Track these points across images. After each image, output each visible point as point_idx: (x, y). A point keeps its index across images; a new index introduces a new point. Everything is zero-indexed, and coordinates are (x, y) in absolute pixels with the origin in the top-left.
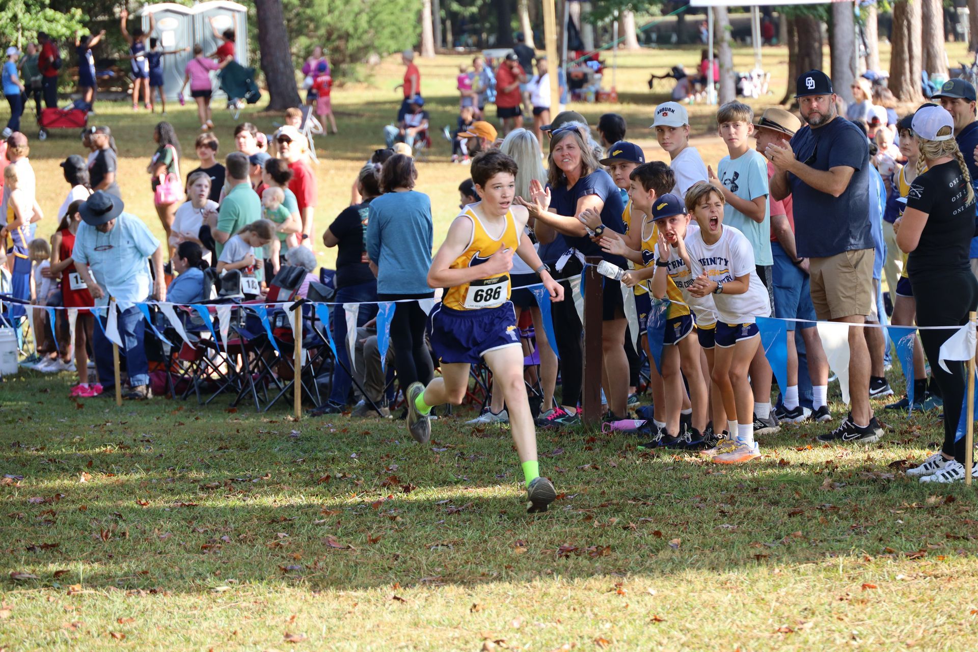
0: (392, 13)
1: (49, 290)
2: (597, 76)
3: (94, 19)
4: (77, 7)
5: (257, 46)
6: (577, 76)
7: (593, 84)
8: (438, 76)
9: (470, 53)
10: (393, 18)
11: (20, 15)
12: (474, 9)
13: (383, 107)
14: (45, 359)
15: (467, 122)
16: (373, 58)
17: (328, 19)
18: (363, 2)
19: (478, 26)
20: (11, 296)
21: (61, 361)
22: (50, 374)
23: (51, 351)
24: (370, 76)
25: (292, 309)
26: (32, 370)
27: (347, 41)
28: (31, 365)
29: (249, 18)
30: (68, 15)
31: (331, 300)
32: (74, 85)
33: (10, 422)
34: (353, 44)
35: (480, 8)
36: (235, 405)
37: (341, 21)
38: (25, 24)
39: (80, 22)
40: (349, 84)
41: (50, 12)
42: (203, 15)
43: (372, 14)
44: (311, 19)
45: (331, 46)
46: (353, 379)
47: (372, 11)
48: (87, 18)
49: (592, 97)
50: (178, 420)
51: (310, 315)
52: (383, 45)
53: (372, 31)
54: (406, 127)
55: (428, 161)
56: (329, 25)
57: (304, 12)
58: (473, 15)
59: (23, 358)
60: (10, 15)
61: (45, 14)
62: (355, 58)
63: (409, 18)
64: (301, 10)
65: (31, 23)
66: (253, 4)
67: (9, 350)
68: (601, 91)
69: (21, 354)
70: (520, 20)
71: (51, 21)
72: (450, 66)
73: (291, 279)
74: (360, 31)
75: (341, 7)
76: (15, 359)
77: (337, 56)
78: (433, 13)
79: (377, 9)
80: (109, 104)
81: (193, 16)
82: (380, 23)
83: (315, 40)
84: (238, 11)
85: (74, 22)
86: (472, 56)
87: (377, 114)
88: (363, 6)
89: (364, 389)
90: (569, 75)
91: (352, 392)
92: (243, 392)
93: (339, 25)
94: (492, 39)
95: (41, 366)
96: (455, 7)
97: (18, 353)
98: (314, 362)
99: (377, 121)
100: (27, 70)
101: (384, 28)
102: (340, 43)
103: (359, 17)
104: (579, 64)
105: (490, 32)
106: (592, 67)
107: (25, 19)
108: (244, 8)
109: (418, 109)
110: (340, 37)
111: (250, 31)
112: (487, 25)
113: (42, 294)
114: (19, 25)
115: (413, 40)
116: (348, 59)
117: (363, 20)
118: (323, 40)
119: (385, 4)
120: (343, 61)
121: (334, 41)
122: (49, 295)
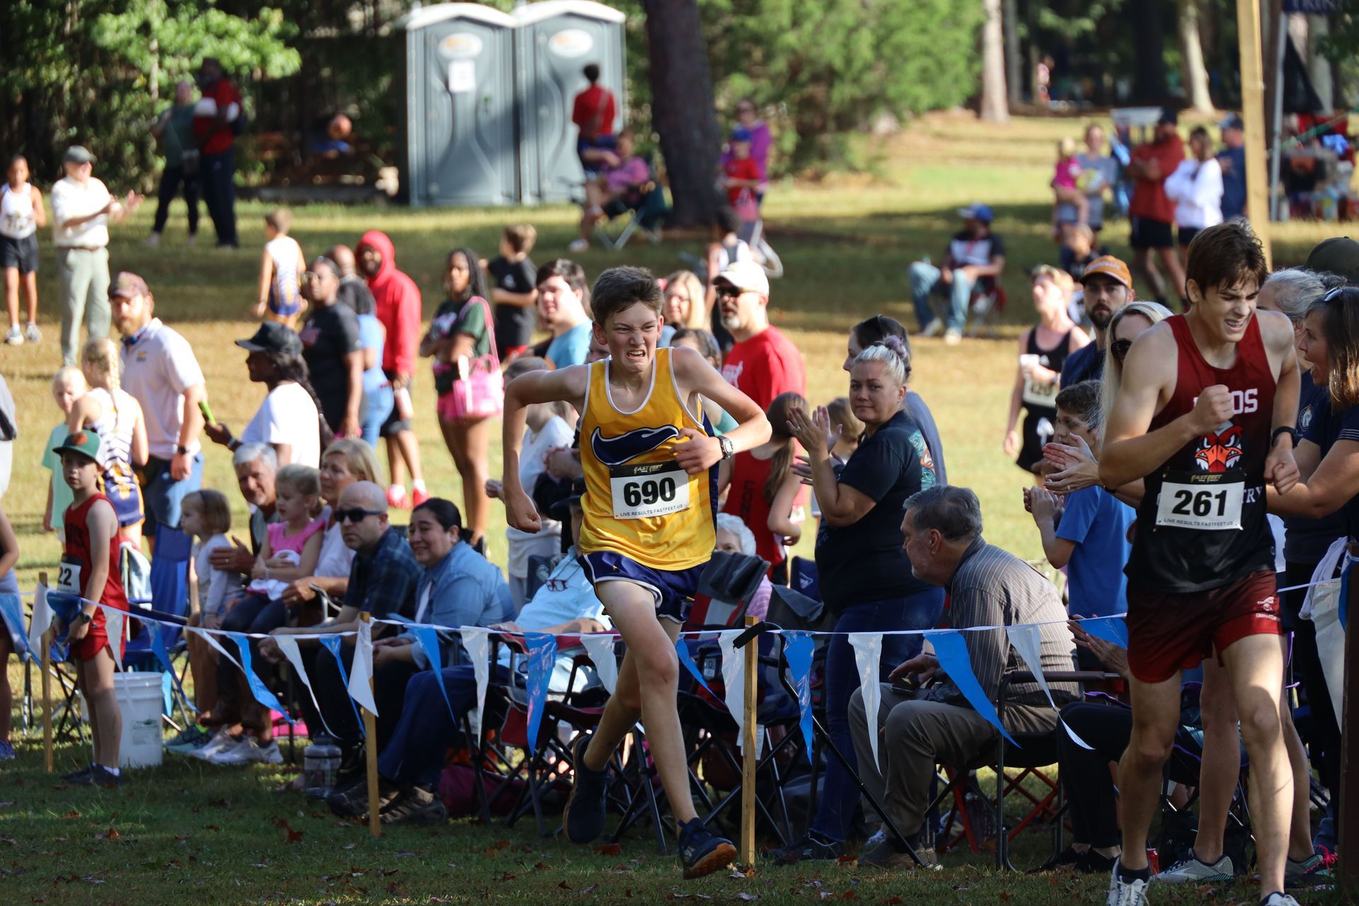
0: (924, 31)
1: (226, 594)
2: (1343, 166)
3: (309, 34)
4: (273, 7)
5: (647, 95)
6: (1302, 166)
7: (1335, 184)
8: (1015, 160)
9: (1078, 113)
10: (924, 40)
11: (156, 23)
12: (1087, 24)
13: (904, 224)
14: (218, 737)
15: (1080, 257)
16: (883, 123)
17: (791, 38)
18: (864, 5)
19: (1094, 58)
20: (149, 607)
21: (253, 743)
22: (230, 768)
23: (232, 723)
24: (879, 158)
25: (738, 643)
26: (193, 760)
27: (831, 85)
28: (189, 749)
29: (629, 37)
30: (255, 24)
31: (817, 625)
32: (267, 169)
33: (153, 867)
34: (843, 93)
35: (1099, 23)
36: (616, 839)
37: (817, 44)
38: (165, 43)
39: (279, 36)
40: (833, 176)
41: (216, 17)
42: (534, 28)
43: (882, 32)
44: (757, 39)
45: (796, 96)
46: (863, 789)
47: (881, 25)
48: (295, 30)
49: (1334, 211)
50: (502, 868)
51: (774, 653)
52: (903, 96)
53: (882, 66)
54: (955, 265)
55: (999, 338)
56: (793, 51)
57: (742, 25)
58: (1084, 35)
59: (173, 734)
60: (136, 21)
61: (207, 20)
62: (846, 121)
63: (957, 42)
64: (734, 21)
65: (179, 39)
66: (637, 8)
67: (146, 718)
68: (1351, 198)
69: (167, 726)
70: (1182, 47)
71: (221, 36)
72: (1040, 141)
73: (732, 581)
74: (858, 65)
75: (818, 14)
76: (158, 736)
77: (808, 117)
78: (1005, 30)
79: (894, 19)
80: (339, 210)
81: (513, 31)
82: (899, 49)
83: (764, 83)
84: (607, 22)
85: (267, 37)
86: (1085, 121)
87: (895, 238)
88: (863, 14)
89: (884, 809)
90: (1286, 162)
91: (859, 814)
92: (633, 809)
93: (814, 52)
94: (1124, 88)
95: (210, 752)
96: (1048, 18)
97: (161, 724)
98: (779, 754)
99: (894, 253)
100: (174, 138)
101: (906, 59)
102: (818, 91)
103: (855, 36)
104: (1307, 143)
105: (1119, 72)
106: (1333, 147)
107: (166, 30)
108: (617, 16)
109: (981, 231)
110: (816, 78)
111: (629, 62)
112: (1113, 57)
113: (211, 604)
114: (154, 45)
115: (967, 87)
116: (832, 125)
117: (864, 43)
118: (782, 82)
119: (908, 12)
120: (823, 129)
121: (803, 85)
122: (229, 605)
